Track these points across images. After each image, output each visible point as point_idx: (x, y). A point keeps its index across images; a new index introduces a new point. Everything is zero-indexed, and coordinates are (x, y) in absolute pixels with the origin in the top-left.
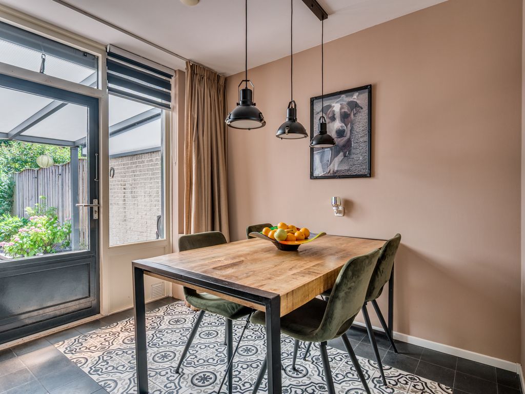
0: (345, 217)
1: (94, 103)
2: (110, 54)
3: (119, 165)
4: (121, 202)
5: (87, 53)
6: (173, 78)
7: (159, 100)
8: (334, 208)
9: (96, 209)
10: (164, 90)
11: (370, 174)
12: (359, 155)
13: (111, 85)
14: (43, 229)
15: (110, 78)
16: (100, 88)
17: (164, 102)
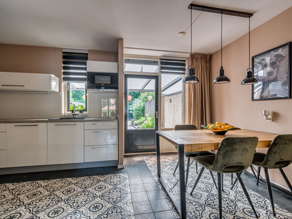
0: (273, 122)
1: (156, 78)
2: (162, 59)
3: (173, 98)
4: (173, 113)
5: (155, 61)
6: (186, 61)
7: (181, 72)
8: (264, 117)
9: (157, 115)
10: (183, 67)
13: (162, 71)
14: (150, 122)
15: (162, 68)
16: (159, 72)
17: (183, 72)
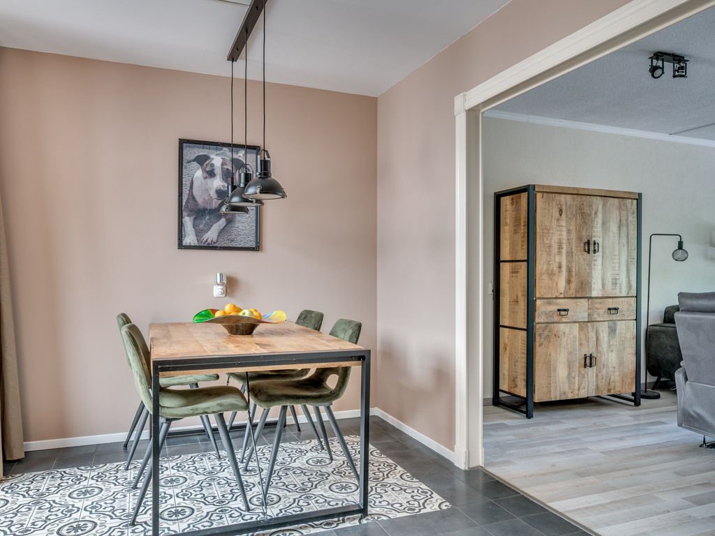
11: (257, 248)
12: (246, 225)
